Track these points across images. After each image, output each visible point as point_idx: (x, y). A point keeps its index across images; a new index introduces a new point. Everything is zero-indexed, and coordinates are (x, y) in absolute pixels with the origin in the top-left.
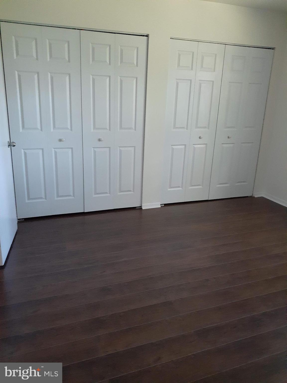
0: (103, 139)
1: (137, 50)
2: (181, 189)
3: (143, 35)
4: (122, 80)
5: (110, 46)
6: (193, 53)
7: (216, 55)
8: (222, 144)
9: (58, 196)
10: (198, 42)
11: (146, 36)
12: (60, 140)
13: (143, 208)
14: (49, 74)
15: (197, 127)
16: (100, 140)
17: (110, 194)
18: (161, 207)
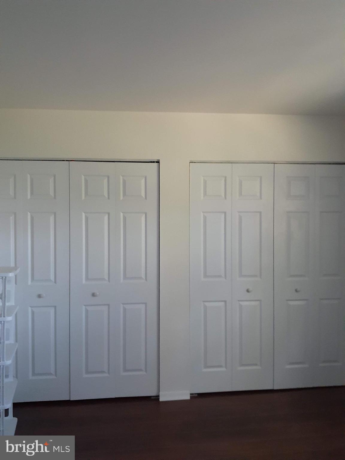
0: (98, 294)
1: (145, 179)
2: (223, 369)
3: (153, 161)
4: (126, 217)
5: (108, 177)
6: (226, 177)
7: (261, 178)
8: (287, 300)
9: (34, 374)
10: (231, 164)
11: (157, 162)
12: (39, 296)
13: (161, 399)
14: (29, 214)
15: (241, 275)
16: (93, 295)
17: (109, 373)
18: (191, 397)
